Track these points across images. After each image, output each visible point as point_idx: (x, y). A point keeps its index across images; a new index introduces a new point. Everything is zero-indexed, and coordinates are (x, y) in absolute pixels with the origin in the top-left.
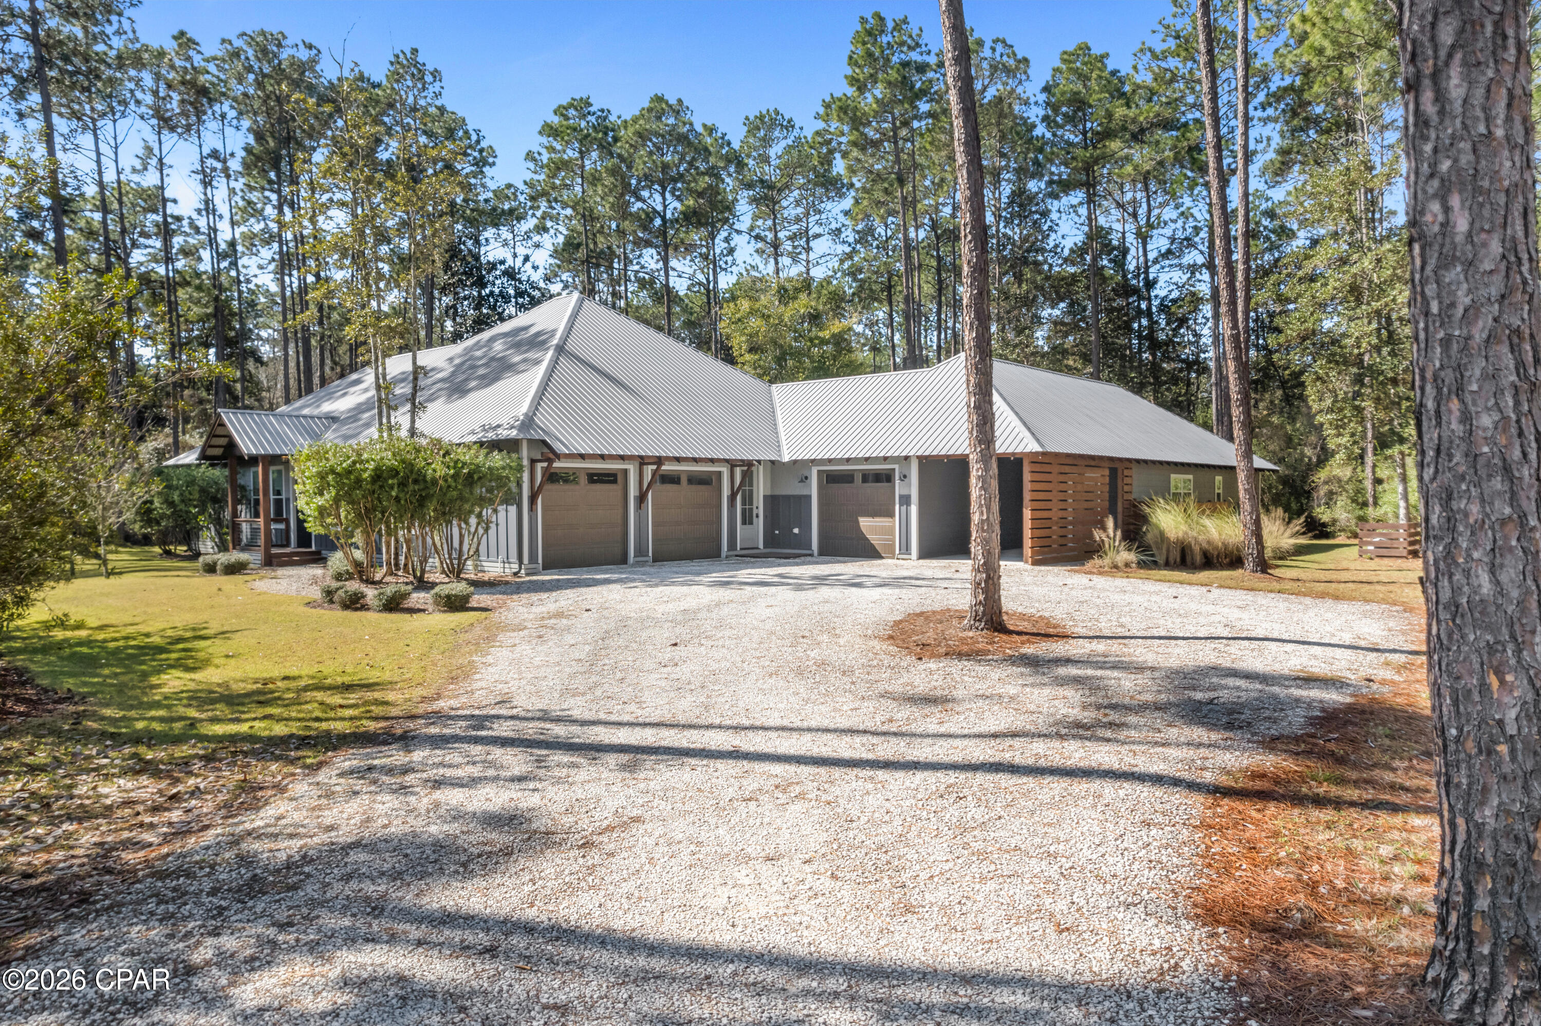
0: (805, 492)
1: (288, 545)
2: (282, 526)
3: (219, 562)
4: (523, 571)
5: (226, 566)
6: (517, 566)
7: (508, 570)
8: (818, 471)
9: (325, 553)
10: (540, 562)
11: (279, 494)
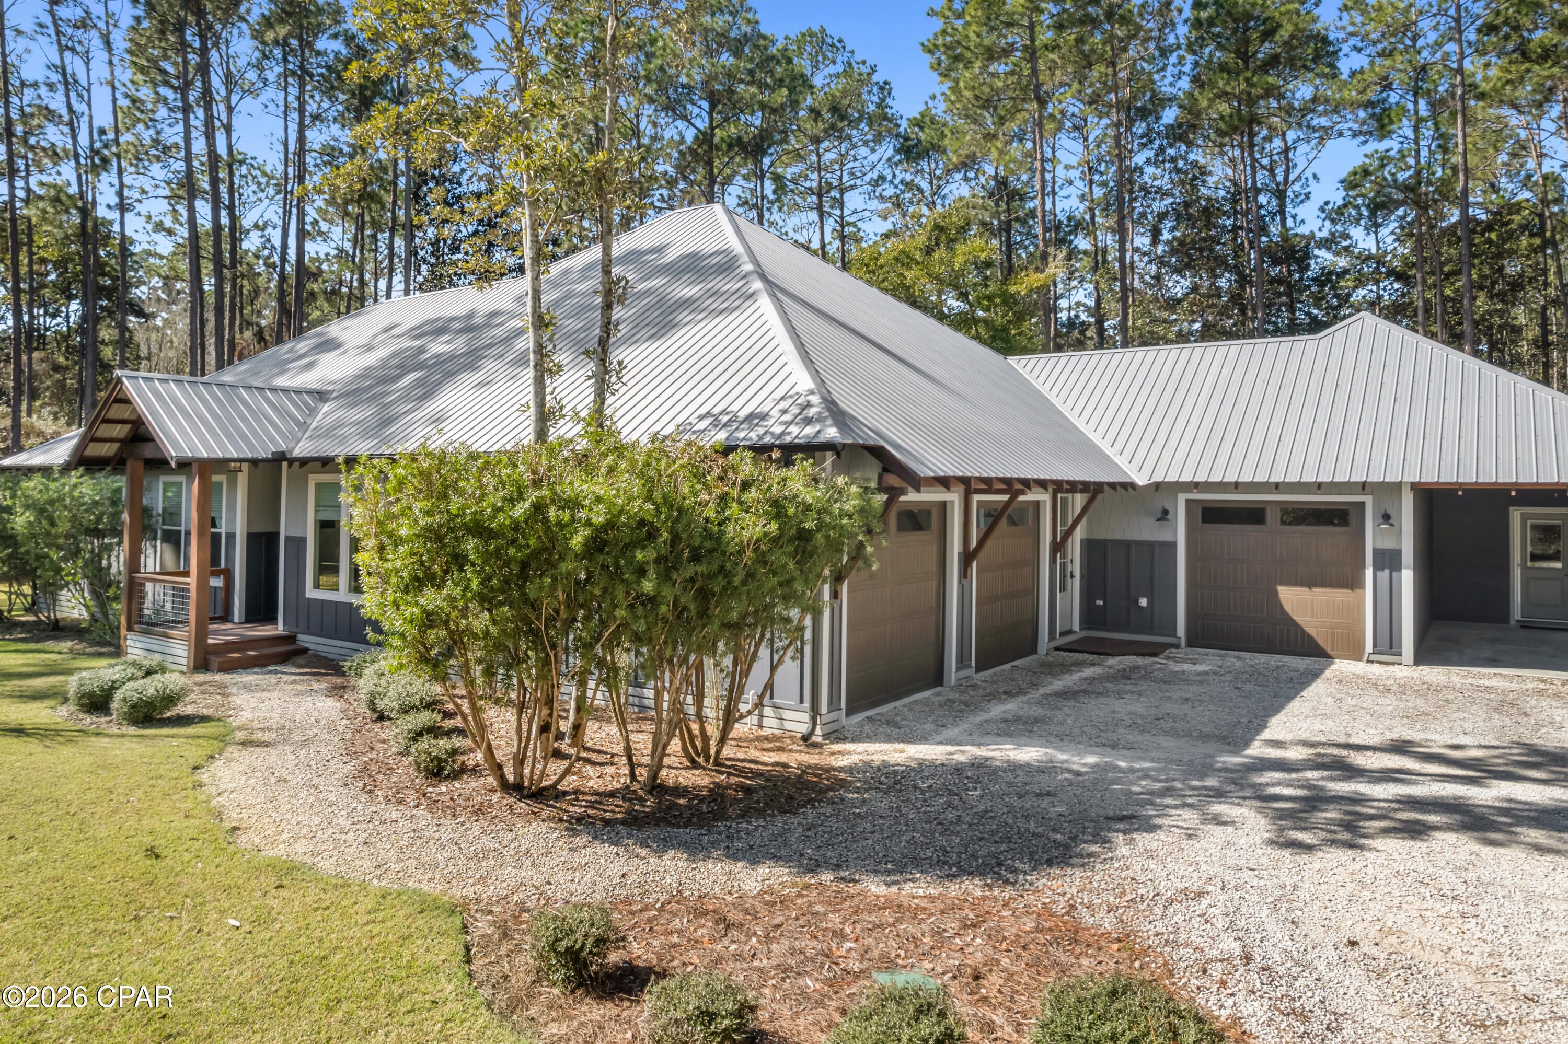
0: (1162, 536)
1: (226, 617)
2: (217, 582)
3: (118, 695)
4: (818, 731)
5: (133, 706)
6: (806, 717)
7: (774, 723)
8: (1188, 502)
9: (306, 640)
10: (843, 705)
11: (214, 525)
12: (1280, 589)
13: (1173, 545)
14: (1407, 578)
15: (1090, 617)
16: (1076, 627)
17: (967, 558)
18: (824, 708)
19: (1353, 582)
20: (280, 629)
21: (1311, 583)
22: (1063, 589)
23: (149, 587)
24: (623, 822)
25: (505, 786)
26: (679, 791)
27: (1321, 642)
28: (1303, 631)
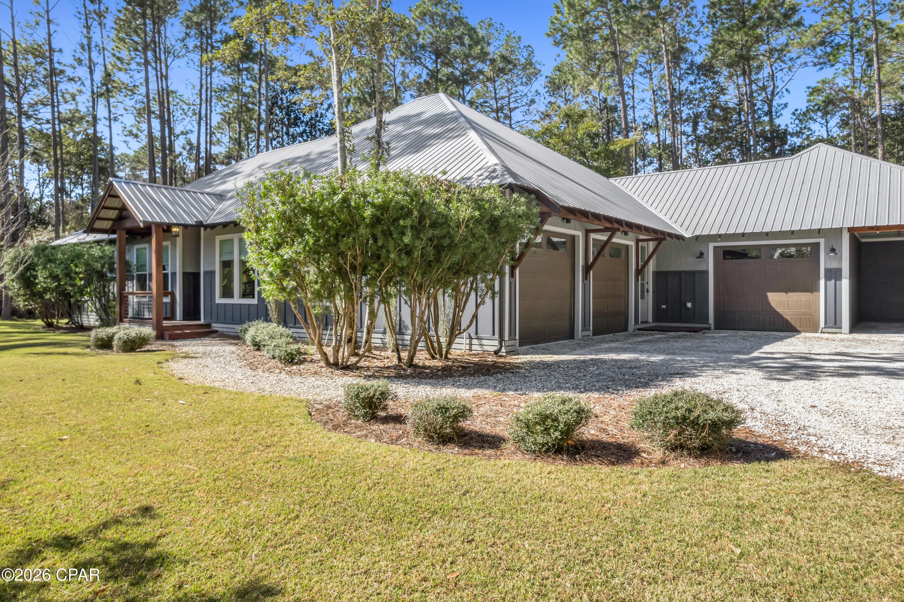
0: (700, 267)
2: (167, 300)
3: (116, 337)
4: (503, 350)
5: (125, 342)
6: (496, 343)
7: (478, 348)
8: (715, 247)
9: (216, 326)
10: (517, 337)
11: (164, 269)
12: (769, 294)
13: (707, 272)
14: (845, 284)
15: (658, 315)
16: (650, 320)
17: (587, 269)
18: (506, 337)
19: (813, 288)
20: (202, 321)
21: (786, 290)
22: (643, 298)
23: (130, 297)
24: (395, 377)
25: (328, 364)
26: (424, 367)
27: (793, 323)
28: (783, 318)
